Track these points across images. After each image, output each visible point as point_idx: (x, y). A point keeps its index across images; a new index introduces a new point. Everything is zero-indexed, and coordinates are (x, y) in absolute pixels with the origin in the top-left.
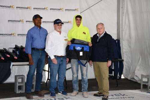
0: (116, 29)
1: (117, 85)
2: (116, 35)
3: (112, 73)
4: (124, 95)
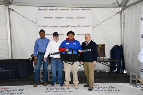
0: (120, 38)
1: (115, 79)
2: (120, 42)
3: (116, 69)
4: (114, 87)
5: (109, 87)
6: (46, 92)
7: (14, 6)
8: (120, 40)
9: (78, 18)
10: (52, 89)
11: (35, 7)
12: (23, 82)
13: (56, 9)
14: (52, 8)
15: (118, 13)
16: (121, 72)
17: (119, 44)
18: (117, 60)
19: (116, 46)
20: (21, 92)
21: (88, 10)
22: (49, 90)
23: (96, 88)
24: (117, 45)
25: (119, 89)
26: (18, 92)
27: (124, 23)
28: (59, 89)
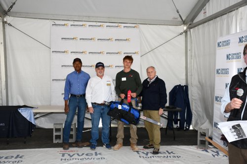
0: (184, 74)
1: (174, 138)
2: (185, 81)
3: (177, 124)
4: (172, 152)
5: (165, 152)
6: (62, 160)
7: (13, 18)
8: (184, 77)
9: (118, 40)
10: (71, 155)
11: (48, 21)
12: (25, 143)
13: (82, 25)
14: (76, 23)
15: (181, 34)
16: (186, 127)
17: (183, 84)
18: (178, 109)
19: (178, 86)
20: (18, 159)
21: (135, 27)
22: (66, 156)
23: (143, 153)
24: (180, 85)
25: (178, 155)
26: (13, 160)
27: (191, 50)
28: (83, 154)
